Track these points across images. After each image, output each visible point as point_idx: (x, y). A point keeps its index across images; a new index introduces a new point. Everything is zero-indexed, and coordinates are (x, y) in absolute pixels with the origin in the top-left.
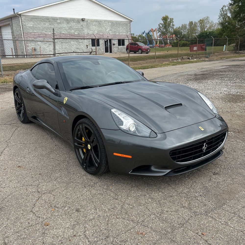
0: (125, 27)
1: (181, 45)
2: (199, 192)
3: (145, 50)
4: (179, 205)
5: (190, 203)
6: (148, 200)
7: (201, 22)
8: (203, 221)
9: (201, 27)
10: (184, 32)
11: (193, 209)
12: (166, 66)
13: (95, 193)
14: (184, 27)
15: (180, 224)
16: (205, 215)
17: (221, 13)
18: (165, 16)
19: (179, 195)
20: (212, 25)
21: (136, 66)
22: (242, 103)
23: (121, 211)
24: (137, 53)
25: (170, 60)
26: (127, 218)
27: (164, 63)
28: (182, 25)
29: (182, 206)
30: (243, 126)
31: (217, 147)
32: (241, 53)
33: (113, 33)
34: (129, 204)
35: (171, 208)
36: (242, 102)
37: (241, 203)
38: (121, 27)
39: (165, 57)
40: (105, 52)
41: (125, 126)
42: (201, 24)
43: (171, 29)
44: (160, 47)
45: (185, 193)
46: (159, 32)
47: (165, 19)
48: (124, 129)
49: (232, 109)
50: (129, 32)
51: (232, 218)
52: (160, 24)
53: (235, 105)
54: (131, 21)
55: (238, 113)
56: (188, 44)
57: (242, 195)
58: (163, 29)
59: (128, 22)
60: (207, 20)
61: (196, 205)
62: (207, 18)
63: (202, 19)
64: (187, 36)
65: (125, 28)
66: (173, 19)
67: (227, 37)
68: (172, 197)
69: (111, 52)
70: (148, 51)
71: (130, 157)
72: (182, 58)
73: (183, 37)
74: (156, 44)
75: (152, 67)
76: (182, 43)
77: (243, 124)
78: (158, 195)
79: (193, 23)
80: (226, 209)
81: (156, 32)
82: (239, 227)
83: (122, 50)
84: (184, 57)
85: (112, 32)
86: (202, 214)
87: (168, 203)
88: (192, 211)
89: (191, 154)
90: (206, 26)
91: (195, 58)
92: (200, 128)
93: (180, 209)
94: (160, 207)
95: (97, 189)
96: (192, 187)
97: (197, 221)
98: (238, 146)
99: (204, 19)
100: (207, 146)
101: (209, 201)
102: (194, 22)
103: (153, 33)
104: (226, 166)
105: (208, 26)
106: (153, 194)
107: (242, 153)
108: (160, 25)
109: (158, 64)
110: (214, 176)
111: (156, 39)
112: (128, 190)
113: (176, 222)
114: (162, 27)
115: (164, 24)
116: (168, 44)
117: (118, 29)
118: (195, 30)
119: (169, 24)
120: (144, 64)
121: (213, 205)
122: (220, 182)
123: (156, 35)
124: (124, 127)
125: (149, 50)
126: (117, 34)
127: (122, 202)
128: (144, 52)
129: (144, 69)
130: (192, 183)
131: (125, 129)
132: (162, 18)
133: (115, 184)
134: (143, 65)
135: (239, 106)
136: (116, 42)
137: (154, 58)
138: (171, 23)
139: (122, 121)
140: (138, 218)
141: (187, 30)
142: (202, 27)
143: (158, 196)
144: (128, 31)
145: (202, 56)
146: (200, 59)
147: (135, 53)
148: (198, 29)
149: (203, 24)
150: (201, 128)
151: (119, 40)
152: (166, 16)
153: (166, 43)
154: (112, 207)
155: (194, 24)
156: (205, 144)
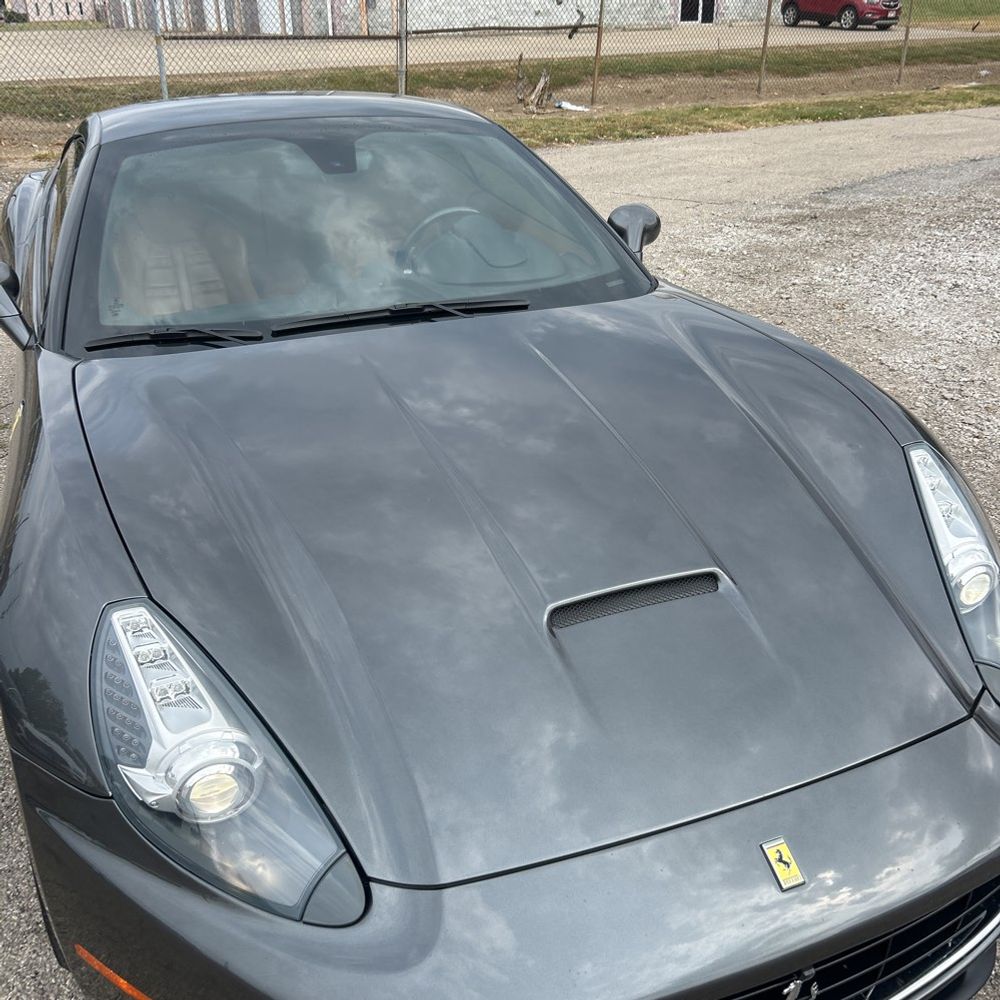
3: (873, 14)
12: (951, 104)
21: (793, 100)
24: (832, 28)
25: (984, 73)
27: (943, 91)
39: (960, 53)
40: (682, 20)
41: (155, 777)
69: (708, 17)
70: (886, 18)
75: (871, 112)
92: (772, 856)
100: (814, 989)
109: (908, 97)
120: (839, 88)
124: (149, 784)
125: (891, 15)
128: (870, 22)
129: (828, 120)
134: (831, 98)
137: (897, 61)
139: (144, 733)
147: (824, 24)
150: (787, 855)
156: (792, 986)
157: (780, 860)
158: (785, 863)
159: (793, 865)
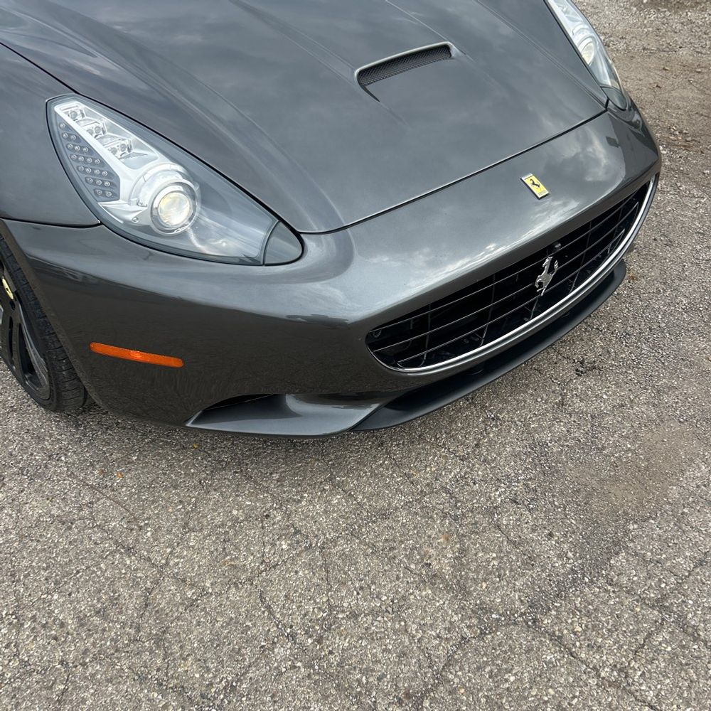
2: (508, 476)
4: (413, 566)
5: (463, 551)
6: (273, 545)
8: (516, 669)
11: (475, 590)
13: (40, 516)
15: (408, 695)
16: (527, 624)
19: (419, 501)
22: (704, 10)
23: (138, 630)
26: (158, 670)
29: (427, 575)
30: (704, 112)
31: (605, 256)
34: (184, 581)
35: (373, 587)
36: (703, 5)
37: (691, 535)
41: (129, 202)
45: (447, 491)
48: (127, 222)
49: (662, 36)
51: (650, 635)
53: (675, 20)
55: (684, 53)
57: (698, 487)
61: (488, 562)
68: (385, 516)
71: (174, 362)
77: (703, 106)
78: (325, 512)
80: (624, 580)
82: (680, 696)
86: (515, 624)
87: (366, 555)
88: (470, 603)
89: (481, 318)
92: (529, 183)
93: (416, 596)
94: (324, 586)
95: (52, 490)
96: (480, 455)
97: (488, 669)
98: (682, 216)
100: (556, 265)
101: (551, 535)
104: (631, 323)
106: (304, 503)
107: (698, 247)
110: (578, 385)
112: (195, 488)
113: (386, 685)
121: (569, 559)
122: (602, 415)
124: (123, 210)
127: (154, 565)
130: (482, 425)
131: (130, 217)
133: (141, 453)
135: (691, 22)
139: (112, 175)
140: (208, 670)
143: (322, 519)
154: (99, 600)
156: (547, 260)
157: (534, 184)
158: (536, 185)
159: (541, 186)
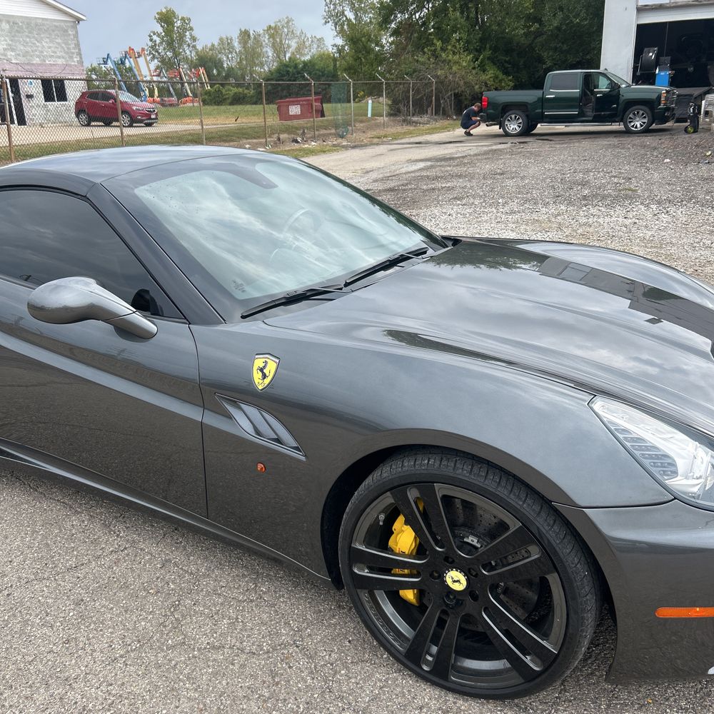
0: (59, 40)
1: (228, 98)
3: (142, 117)
7: (273, 32)
9: (274, 46)
10: (229, 62)
14: (226, 44)
17: (327, 9)
18: (164, 11)
20: (304, 42)
24: (114, 126)
28: (221, 39)
32: (417, 123)
33: (21, 60)
38: (48, 40)
39: (227, 136)
42: (274, 39)
43: (191, 52)
44: (163, 105)
46: (154, 57)
47: (166, 19)
50: (75, 56)
52: (152, 34)
54: (79, 20)
56: (248, 95)
58: (164, 49)
59: (69, 24)
60: (288, 27)
62: (288, 22)
63: (273, 25)
64: (239, 73)
65: (58, 43)
66: (189, 20)
67: (350, 78)
69: (22, 121)
70: (151, 119)
72: (279, 139)
73: (227, 77)
74: (152, 95)
76: (232, 93)
79: (251, 34)
81: (146, 59)
83: (61, 115)
84: (282, 136)
85: (19, 55)
90: (289, 46)
91: (312, 137)
99: (279, 24)
102: (251, 32)
103: (137, 63)
105: (294, 44)
108: (155, 37)
111: (148, 78)
114: (161, 43)
115: (166, 35)
116: (189, 96)
117: (38, 44)
118: (259, 55)
119: (182, 37)
123: (146, 69)
124: (678, 483)
125: (153, 116)
126: (36, 61)
128: (141, 121)
132: (157, 16)
136: (36, 89)
138: (188, 33)
141: (237, 56)
142: (279, 49)
144: (73, 53)
145: (324, 132)
146: (324, 141)
147: (108, 124)
148: (267, 52)
149: (278, 40)
151: (46, 83)
152: (167, 11)
153: (181, 95)
155: (255, 38)
